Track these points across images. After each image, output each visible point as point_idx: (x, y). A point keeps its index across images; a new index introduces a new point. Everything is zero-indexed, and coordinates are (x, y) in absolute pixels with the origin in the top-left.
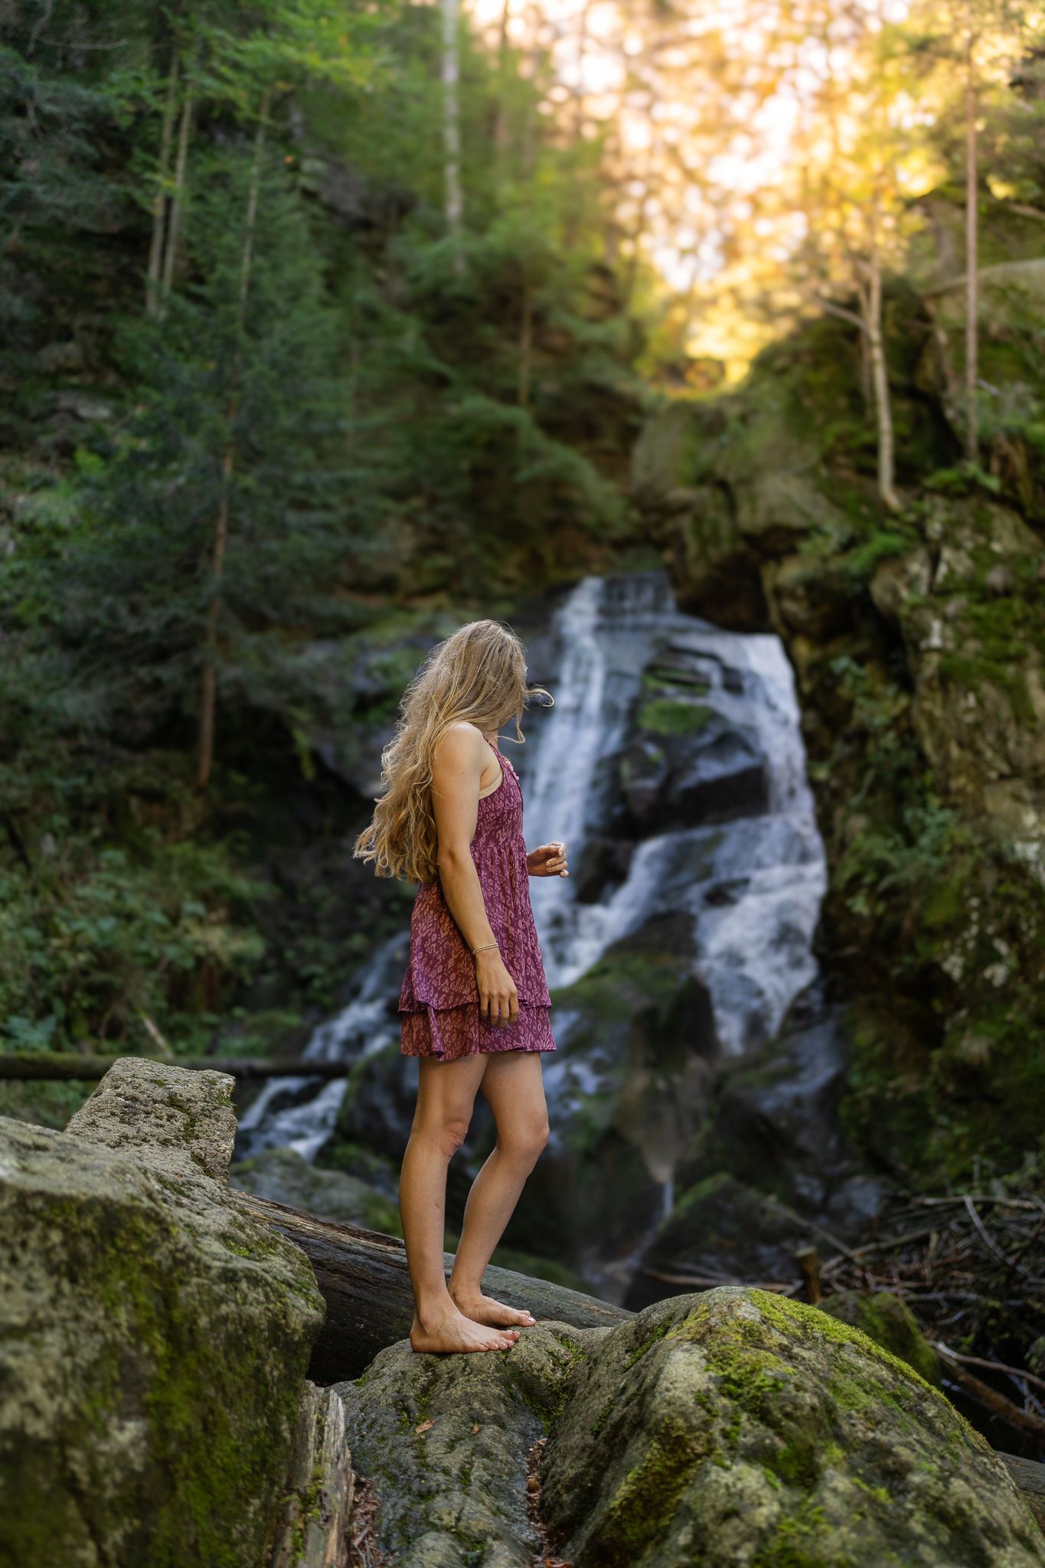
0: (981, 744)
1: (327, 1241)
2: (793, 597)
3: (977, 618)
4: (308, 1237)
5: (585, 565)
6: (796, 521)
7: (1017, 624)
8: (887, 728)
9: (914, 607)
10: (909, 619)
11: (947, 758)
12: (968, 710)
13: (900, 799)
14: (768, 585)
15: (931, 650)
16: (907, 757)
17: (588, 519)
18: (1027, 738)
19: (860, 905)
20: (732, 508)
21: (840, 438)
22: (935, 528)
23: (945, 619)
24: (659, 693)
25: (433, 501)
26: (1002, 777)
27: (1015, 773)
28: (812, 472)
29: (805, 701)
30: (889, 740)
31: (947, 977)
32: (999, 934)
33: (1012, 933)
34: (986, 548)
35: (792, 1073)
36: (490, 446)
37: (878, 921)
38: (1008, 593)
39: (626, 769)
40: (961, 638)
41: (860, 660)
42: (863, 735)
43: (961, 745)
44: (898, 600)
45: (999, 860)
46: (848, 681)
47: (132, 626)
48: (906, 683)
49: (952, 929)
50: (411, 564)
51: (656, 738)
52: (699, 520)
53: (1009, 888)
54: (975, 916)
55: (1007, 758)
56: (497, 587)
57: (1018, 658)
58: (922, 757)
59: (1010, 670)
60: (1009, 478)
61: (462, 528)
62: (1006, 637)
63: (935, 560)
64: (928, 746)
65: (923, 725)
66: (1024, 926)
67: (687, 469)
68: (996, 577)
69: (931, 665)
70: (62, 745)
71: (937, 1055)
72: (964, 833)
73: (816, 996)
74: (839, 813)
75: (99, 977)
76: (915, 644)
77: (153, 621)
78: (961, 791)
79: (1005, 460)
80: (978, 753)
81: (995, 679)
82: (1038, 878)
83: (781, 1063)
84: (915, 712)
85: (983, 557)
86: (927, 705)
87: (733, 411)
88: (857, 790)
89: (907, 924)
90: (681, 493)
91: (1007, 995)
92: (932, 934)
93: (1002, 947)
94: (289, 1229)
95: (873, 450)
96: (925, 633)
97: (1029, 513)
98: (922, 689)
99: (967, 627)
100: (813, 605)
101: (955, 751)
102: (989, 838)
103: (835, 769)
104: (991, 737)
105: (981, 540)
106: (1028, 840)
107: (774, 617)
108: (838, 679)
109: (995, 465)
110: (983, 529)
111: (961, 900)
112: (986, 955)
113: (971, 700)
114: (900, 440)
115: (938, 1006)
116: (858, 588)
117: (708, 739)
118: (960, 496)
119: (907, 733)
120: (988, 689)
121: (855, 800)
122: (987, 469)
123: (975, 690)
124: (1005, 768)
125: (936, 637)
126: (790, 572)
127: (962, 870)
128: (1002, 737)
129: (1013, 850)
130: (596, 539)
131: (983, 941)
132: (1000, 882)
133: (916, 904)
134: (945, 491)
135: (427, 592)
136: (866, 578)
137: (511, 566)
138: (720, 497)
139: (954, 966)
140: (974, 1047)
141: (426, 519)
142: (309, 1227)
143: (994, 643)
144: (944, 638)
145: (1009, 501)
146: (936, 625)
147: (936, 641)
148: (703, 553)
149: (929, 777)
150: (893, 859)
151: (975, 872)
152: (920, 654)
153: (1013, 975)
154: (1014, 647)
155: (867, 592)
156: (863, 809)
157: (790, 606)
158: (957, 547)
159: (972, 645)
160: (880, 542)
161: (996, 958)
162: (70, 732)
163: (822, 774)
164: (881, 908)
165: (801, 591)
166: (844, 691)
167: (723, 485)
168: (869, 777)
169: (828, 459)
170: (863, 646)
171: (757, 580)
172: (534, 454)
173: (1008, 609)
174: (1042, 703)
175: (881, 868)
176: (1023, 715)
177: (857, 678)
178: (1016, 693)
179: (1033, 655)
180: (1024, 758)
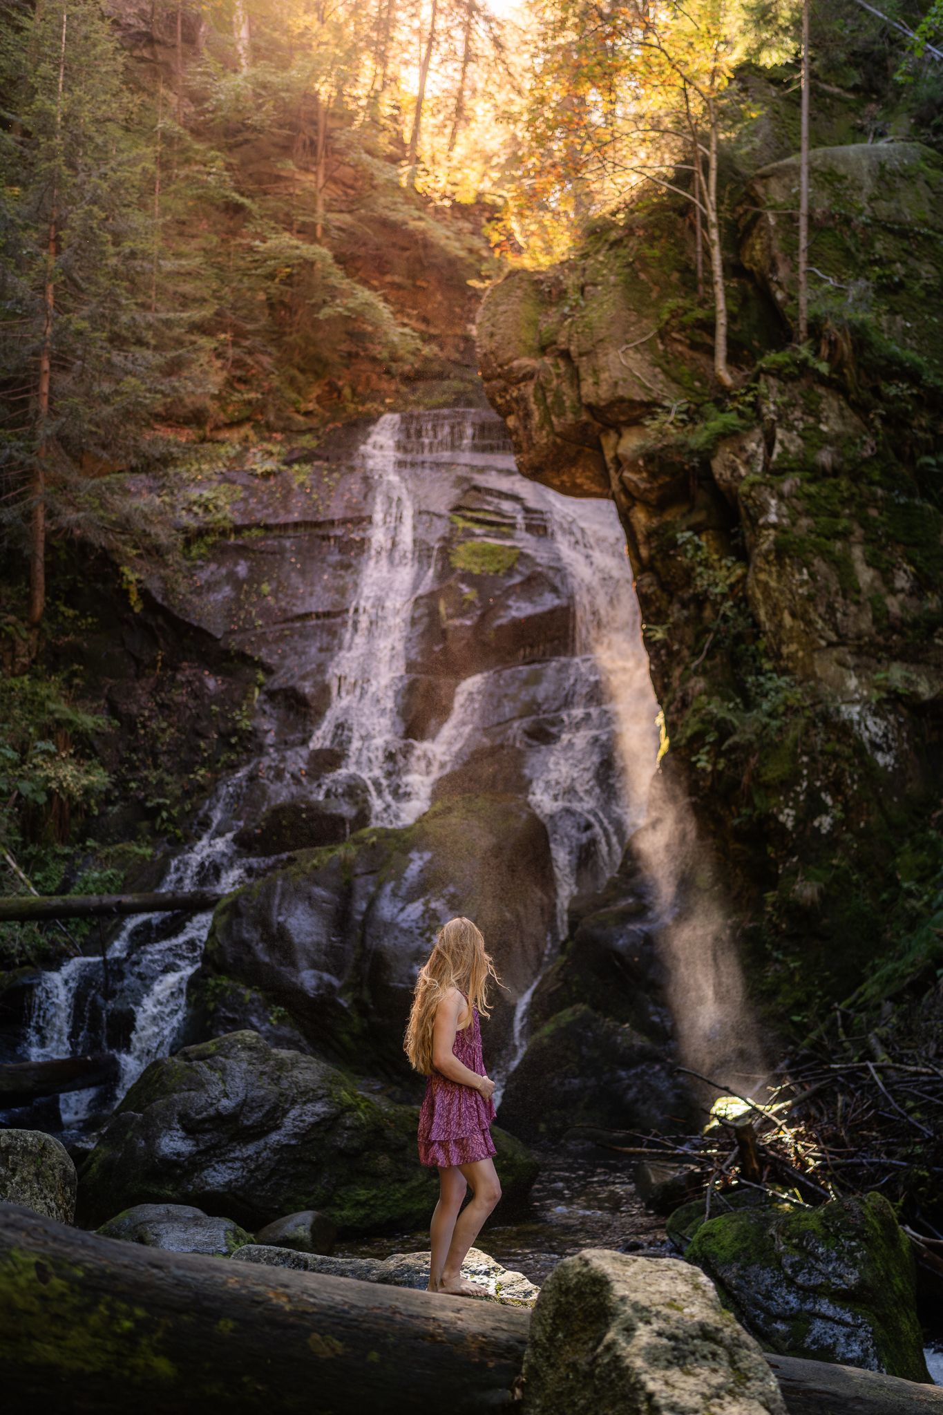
0: (812, 615)
2: (634, 467)
3: (809, 496)
6: (638, 395)
7: (844, 502)
8: (726, 596)
9: (753, 485)
10: (748, 496)
11: (780, 625)
12: (802, 583)
13: (738, 665)
14: (609, 454)
15: (768, 526)
16: (742, 624)
17: (381, 352)
18: (852, 609)
19: (703, 762)
20: (575, 379)
21: (674, 314)
22: (769, 409)
23: (781, 497)
26: (831, 644)
27: (842, 641)
28: (648, 346)
29: (641, 567)
30: (727, 607)
31: (781, 827)
32: (825, 788)
33: (836, 787)
34: (815, 429)
35: (639, 914)
37: (718, 776)
38: (835, 472)
39: (442, 606)
40: (795, 515)
41: (697, 529)
42: (700, 601)
43: (793, 615)
44: (737, 477)
45: (825, 718)
46: (689, 550)
49: (786, 785)
50: (219, 397)
52: (541, 388)
53: (835, 746)
54: (805, 772)
55: (835, 629)
57: (844, 535)
58: (756, 624)
59: (838, 546)
60: (837, 365)
61: (266, 361)
62: (835, 515)
63: (769, 441)
64: (762, 614)
65: (758, 594)
66: (848, 781)
67: (529, 336)
68: (825, 457)
69: (767, 541)
71: (770, 896)
72: (796, 695)
74: (677, 674)
76: (755, 520)
78: (791, 657)
79: (833, 345)
80: (809, 623)
81: (826, 555)
82: (860, 741)
83: (628, 902)
84: (750, 581)
85: (813, 439)
86: (763, 577)
87: (571, 281)
89: (745, 779)
90: (526, 362)
91: (832, 842)
92: (768, 788)
93: (828, 799)
95: (708, 326)
96: (764, 510)
97: (853, 396)
98: (759, 562)
99: (800, 505)
100: (653, 476)
101: (788, 620)
102: (817, 700)
103: (673, 631)
104: (822, 609)
105: (811, 420)
106: (851, 702)
107: (615, 485)
108: (680, 549)
109: (825, 351)
110: (812, 411)
111: (794, 758)
112: (815, 807)
113: (805, 574)
114: (732, 317)
115: (771, 852)
116: (697, 462)
118: (792, 378)
119: (744, 602)
120: (818, 564)
121: (694, 663)
122: (817, 353)
123: (808, 565)
124: (833, 637)
125: (773, 513)
126: (631, 443)
127: (795, 730)
128: (831, 609)
129: (838, 711)
130: (388, 373)
131: (812, 794)
132: (828, 740)
133: (752, 762)
134: (777, 372)
135: (233, 424)
136: (706, 456)
137: (311, 399)
138: (563, 367)
139: (787, 817)
140: (806, 890)
141: (231, 352)
143: (824, 520)
144: (780, 514)
145: (835, 385)
146: (773, 503)
147: (772, 517)
148: (546, 419)
149: (763, 644)
150: (736, 721)
151: (807, 732)
152: (757, 528)
153: (836, 824)
154: (843, 523)
155: (707, 467)
156: (703, 672)
157: (630, 476)
158: (790, 428)
159: (804, 522)
160: (717, 422)
161: (825, 810)
163: (659, 634)
164: (722, 764)
165: (640, 462)
166: (684, 560)
167: (566, 355)
168: (708, 642)
169: (663, 334)
170: (699, 517)
171: (598, 448)
172: (334, 292)
173: (836, 487)
174: (865, 575)
175: (724, 729)
176: (849, 588)
177: (698, 548)
178: (842, 566)
179: (859, 532)
180: (851, 629)
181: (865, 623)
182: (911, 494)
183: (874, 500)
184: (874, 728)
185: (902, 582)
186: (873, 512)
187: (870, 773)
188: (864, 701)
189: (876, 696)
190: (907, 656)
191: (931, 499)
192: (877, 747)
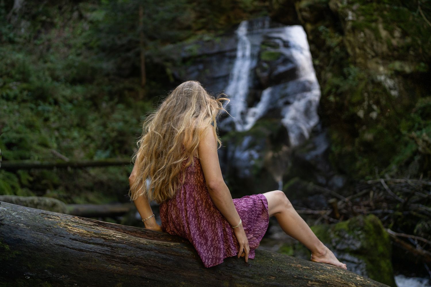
0: (366, 47)
2: (305, 10)
3: (363, 10)
5: (242, 19)
7: (375, 10)
8: (336, 46)
9: (343, 8)
10: (341, 12)
11: (355, 53)
12: (362, 38)
13: (341, 67)
14: (297, 8)
15: (349, 21)
16: (343, 54)
17: (242, 6)
18: (380, 44)
19: (332, 98)
23: (353, 11)
24: (266, 50)
25: (199, 4)
26: (373, 57)
27: (377, 55)
29: (310, 42)
30: (337, 50)
31: (359, 118)
32: (374, 103)
33: (378, 103)
35: (314, 148)
37: (337, 103)
39: (258, 71)
40: (358, 16)
41: (327, 27)
42: (329, 49)
43: (360, 48)
44: (338, 7)
45: (373, 82)
46: (324, 33)
47: (119, 42)
48: (341, 32)
49: (360, 103)
50: (195, 22)
51: (266, 62)
53: (376, 90)
54: (366, 98)
55: (374, 51)
56: (219, 27)
57: (376, 21)
58: (347, 54)
59: (373, 25)
61: (208, 11)
62: (372, 15)
64: (349, 50)
65: (347, 44)
66: (381, 100)
69: (349, 26)
70: (106, 79)
71: (357, 140)
72: (362, 75)
73: (319, 127)
74: (323, 73)
75: (120, 138)
76: (344, 20)
77: (124, 41)
78: (360, 63)
80: (365, 50)
81: (369, 28)
82: (384, 86)
83: (310, 146)
84: (345, 40)
86: (349, 38)
88: (328, 65)
89: (346, 103)
91: (377, 121)
92: (354, 105)
93: (375, 107)
96: (347, 15)
98: (347, 33)
99: (359, 13)
100: (311, 12)
101: (358, 51)
102: (369, 75)
103: (321, 60)
104: (369, 45)
106: (381, 75)
107: (300, 18)
108: (320, 33)
111: (362, 94)
112: (370, 110)
113: (362, 35)
115: (356, 126)
116: (325, 6)
117: (280, 61)
119: (342, 46)
120: (367, 31)
121: (328, 68)
123: (363, 31)
125: (351, 16)
126: (304, 3)
127: (362, 85)
128: (372, 45)
129: (376, 78)
130: (244, 11)
131: (369, 106)
132: (373, 88)
133: (348, 97)
135: (200, 29)
136: (327, 2)
137: (222, 20)
139: (361, 114)
140: (369, 136)
141: (198, 9)
143: (368, 17)
144: (353, 17)
146: (350, 13)
147: (350, 18)
149: (350, 59)
150: (341, 84)
151: (366, 86)
152: (345, 22)
153: (379, 115)
154: (374, 17)
155: (328, 6)
156: (331, 71)
157: (305, 14)
159: (362, 18)
161: (373, 110)
162: (107, 75)
163: (317, 62)
164: (338, 99)
165: (307, 9)
166: (322, 37)
168: (332, 61)
170: (327, 23)
171: (294, 7)
173: (372, 6)
174: (384, 33)
175: (338, 87)
176: (378, 38)
177: (327, 32)
178: (376, 31)
179: (380, 19)
180: (379, 50)
181: (385, 48)
182: (399, 6)
183: (385, 9)
184: (389, 83)
185: (397, 34)
186: (385, 13)
187: (389, 97)
188: (386, 75)
189: (390, 73)
190: (401, 58)
191: (406, 6)
192: (391, 89)
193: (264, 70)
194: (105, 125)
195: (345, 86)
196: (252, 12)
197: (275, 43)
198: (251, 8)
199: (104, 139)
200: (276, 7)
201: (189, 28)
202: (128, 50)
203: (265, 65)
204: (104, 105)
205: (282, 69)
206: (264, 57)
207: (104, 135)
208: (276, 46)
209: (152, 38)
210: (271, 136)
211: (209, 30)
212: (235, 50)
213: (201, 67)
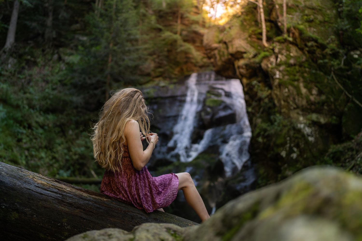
0: (289, 100)
1: (76, 195)
2: (242, 68)
3: (287, 71)
4: (67, 193)
5: (193, 71)
6: (243, 50)
7: (297, 72)
8: (266, 98)
9: (272, 68)
10: (271, 71)
11: (281, 104)
12: (286, 93)
13: (269, 114)
14: (236, 66)
15: (276, 78)
16: (270, 105)
17: (194, 61)
18: (300, 99)
19: (260, 140)
20: (227, 48)
21: (253, 31)
22: (276, 50)
23: (280, 71)
24: (210, 97)
25: (159, 56)
26: (295, 109)
27: (298, 107)
28: (246, 39)
29: (245, 93)
30: (266, 100)
31: (282, 157)
32: (295, 146)
33: (297, 146)
34: (289, 55)
35: (244, 180)
36: (171, 44)
37: (265, 143)
38: (295, 65)
39: (203, 114)
40: (284, 76)
41: (259, 82)
42: (260, 100)
43: (284, 101)
44: (268, 67)
45: (294, 128)
46: (256, 87)
47: (89, 82)
48: (270, 87)
49: (283, 145)
50: (154, 71)
51: (209, 107)
52: (219, 51)
53: (296, 135)
54: (288, 142)
55: (296, 104)
56: (173, 76)
57: (298, 80)
58: (274, 105)
59: (296, 83)
60: (295, 39)
61: (165, 62)
62: (295, 75)
63: (277, 58)
64: (276, 102)
65: (274, 97)
66: (300, 144)
67: (217, 40)
68: (292, 61)
69: (276, 82)
70: (75, 111)
71: (280, 176)
72: (286, 122)
73: (249, 163)
74: (254, 119)
75: (81, 161)
76: (272, 77)
77: (94, 80)
78: (284, 112)
79: (293, 34)
80: (288, 103)
81: (292, 85)
82: (304, 133)
83: (241, 178)
84: (273, 94)
85: (288, 57)
86: (276, 92)
87: (227, 26)
88: (258, 113)
89: (272, 144)
90: (215, 45)
91: (297, 161)
92: (278, 146)
93: (295, 149)
94: (58, 189)
95: (261, 34)
96: (275, 74)
97: (299, 46)
98: (274, 88)
99: (285, 73)
100: (247, 70)
101: (283, 103)
102: (291, 123)
103: (253, 108)
104: (291, 99)
105: (288, 53)
106: (301, 123)
107: (238, 73)
108: (254, 86)
109: (291, 35)
110: (288, 50)
111: (285, 138)
112: (291, 151)
113: (287, 90)
114: (267, 31)
115: (280, 164)
116: (258, 65)
117: (221, 107)
118: (283, 43)
119: (271, 99)
120: (291, 88)
121: (258, 115)
122: (289, 36)
123: (287, 88)
124: (295, 106)
125: (278, 75)
126: (241, 62)
127: (285, 131)
128: (294, 99)
129: (297, 126)
130: (195, 66)
131: (291, 148)
132: (294, 134)
133: (274, 139)
134: (279, 42)
135: (157, 77)
136: (260, 63)
137: (176, 71)
138: (224, 46)
139: (284, 154)
140: (289, 173)
141: (157, 60)
142: (68, 189)
143: (292, 77)
144: (279, 75)
145: (294, 43)
146: (278, 73)
147: (277, 76)
148: (220, 59)
149: (276, 109)
150: (269, 128)
151: (288, 131)
152: (274, 79)
153: (298, 156)
154: (297, 78)
155: (260, 66)
156: (260, 117)
157: (242, 70)
158: (282, 54)
159: (286, 77)
160: (263, 54)
161: (294, 152)
162: (76, 108)
163: (250, 110)
164: (265, 140)
165: (244, 67)
166: (255, 90)
167: (225, 43)
168: (262, 110)
169: (250, 36)
170: (259, 79)
171: (234, 65)
172: (181, 46)
173: (295, 69)
174: (304, 91)
175: (265, 130)
176: (299, 93)
177: (259, 86)
178: (297, 88)
179: (301, 79)
180: (300, 104)
181: (304, 102)
182: (316, 70)
183: (305, 72)
184: (307, 130)
185: (314, 92)
186: (306, 75)
187: (307, 142)
188: (305, 124)
189: (308, 122)
190: (318, 111)
191: (322, 71)
192: (308, 135)
193: (207, 113)
194: (69, 149)
195: (272, 130)
196: (201, 67)
197: (218, 92)
198: (201, 63)
199: (67, 161)
200: (219, 63)
201: (148, 75)
202: (96, 88)
203: (209, 110)
204: (71, 132)
205: (222, 114)
206: (208, 103)
207: (67, 157)
208: (219, 95)
209: (117, 81)
210: (209, 168)
211: (165, 78)
212: (185, 95)
213: (155, 107)
